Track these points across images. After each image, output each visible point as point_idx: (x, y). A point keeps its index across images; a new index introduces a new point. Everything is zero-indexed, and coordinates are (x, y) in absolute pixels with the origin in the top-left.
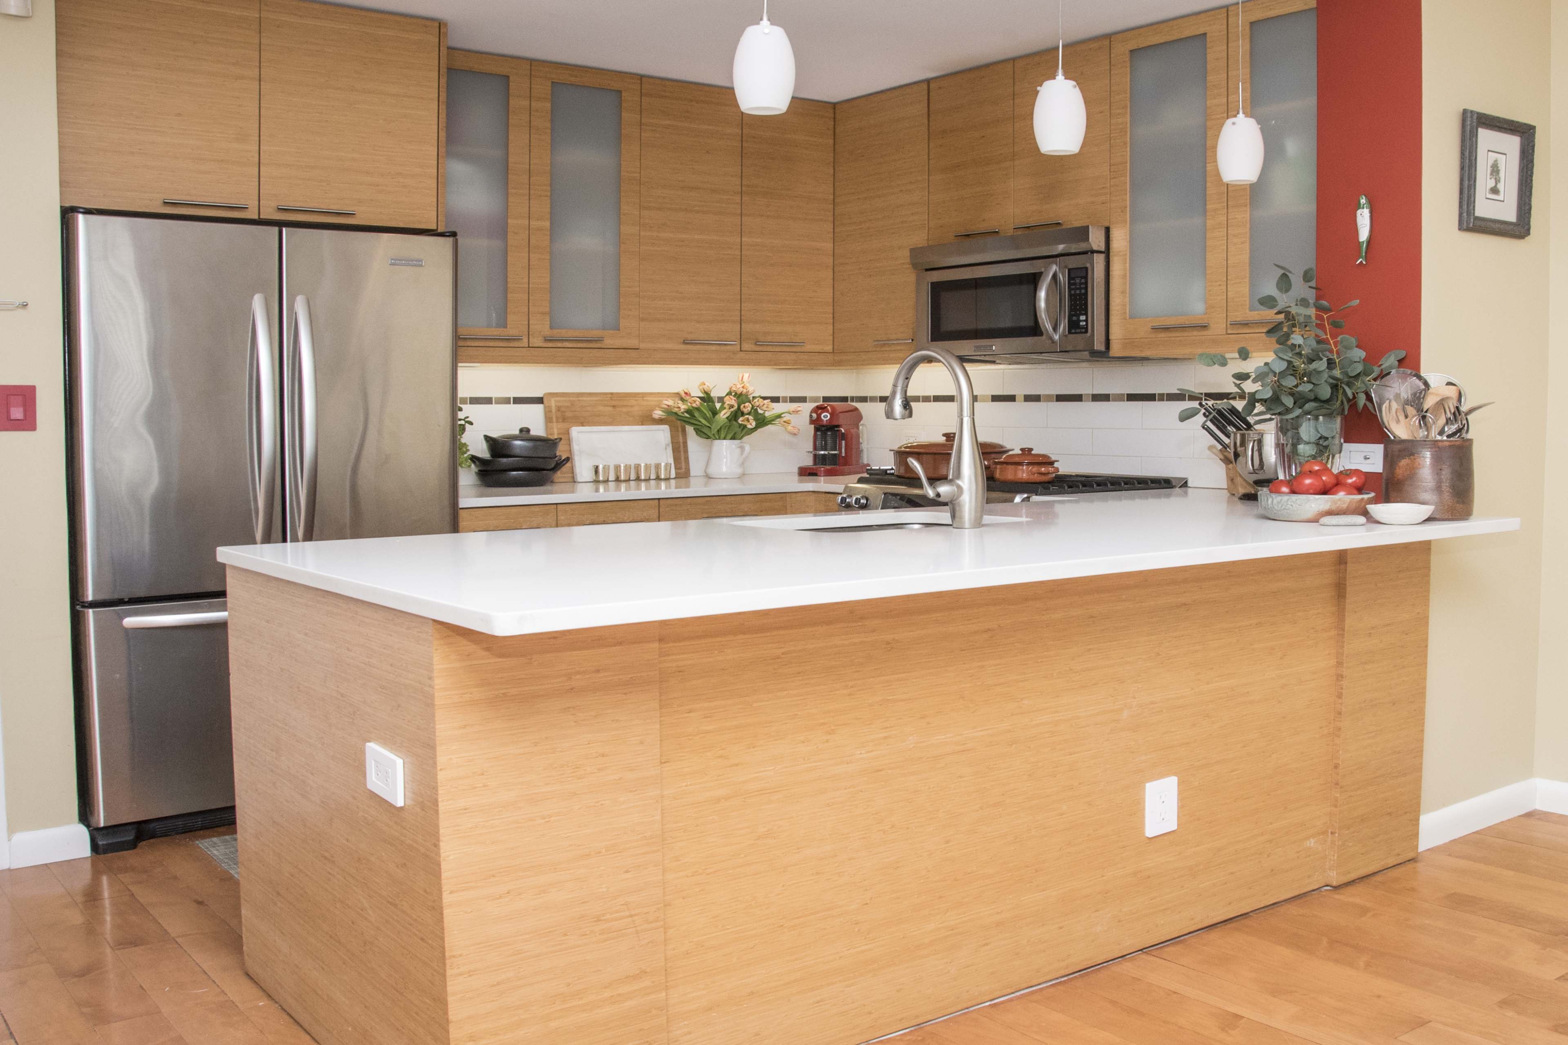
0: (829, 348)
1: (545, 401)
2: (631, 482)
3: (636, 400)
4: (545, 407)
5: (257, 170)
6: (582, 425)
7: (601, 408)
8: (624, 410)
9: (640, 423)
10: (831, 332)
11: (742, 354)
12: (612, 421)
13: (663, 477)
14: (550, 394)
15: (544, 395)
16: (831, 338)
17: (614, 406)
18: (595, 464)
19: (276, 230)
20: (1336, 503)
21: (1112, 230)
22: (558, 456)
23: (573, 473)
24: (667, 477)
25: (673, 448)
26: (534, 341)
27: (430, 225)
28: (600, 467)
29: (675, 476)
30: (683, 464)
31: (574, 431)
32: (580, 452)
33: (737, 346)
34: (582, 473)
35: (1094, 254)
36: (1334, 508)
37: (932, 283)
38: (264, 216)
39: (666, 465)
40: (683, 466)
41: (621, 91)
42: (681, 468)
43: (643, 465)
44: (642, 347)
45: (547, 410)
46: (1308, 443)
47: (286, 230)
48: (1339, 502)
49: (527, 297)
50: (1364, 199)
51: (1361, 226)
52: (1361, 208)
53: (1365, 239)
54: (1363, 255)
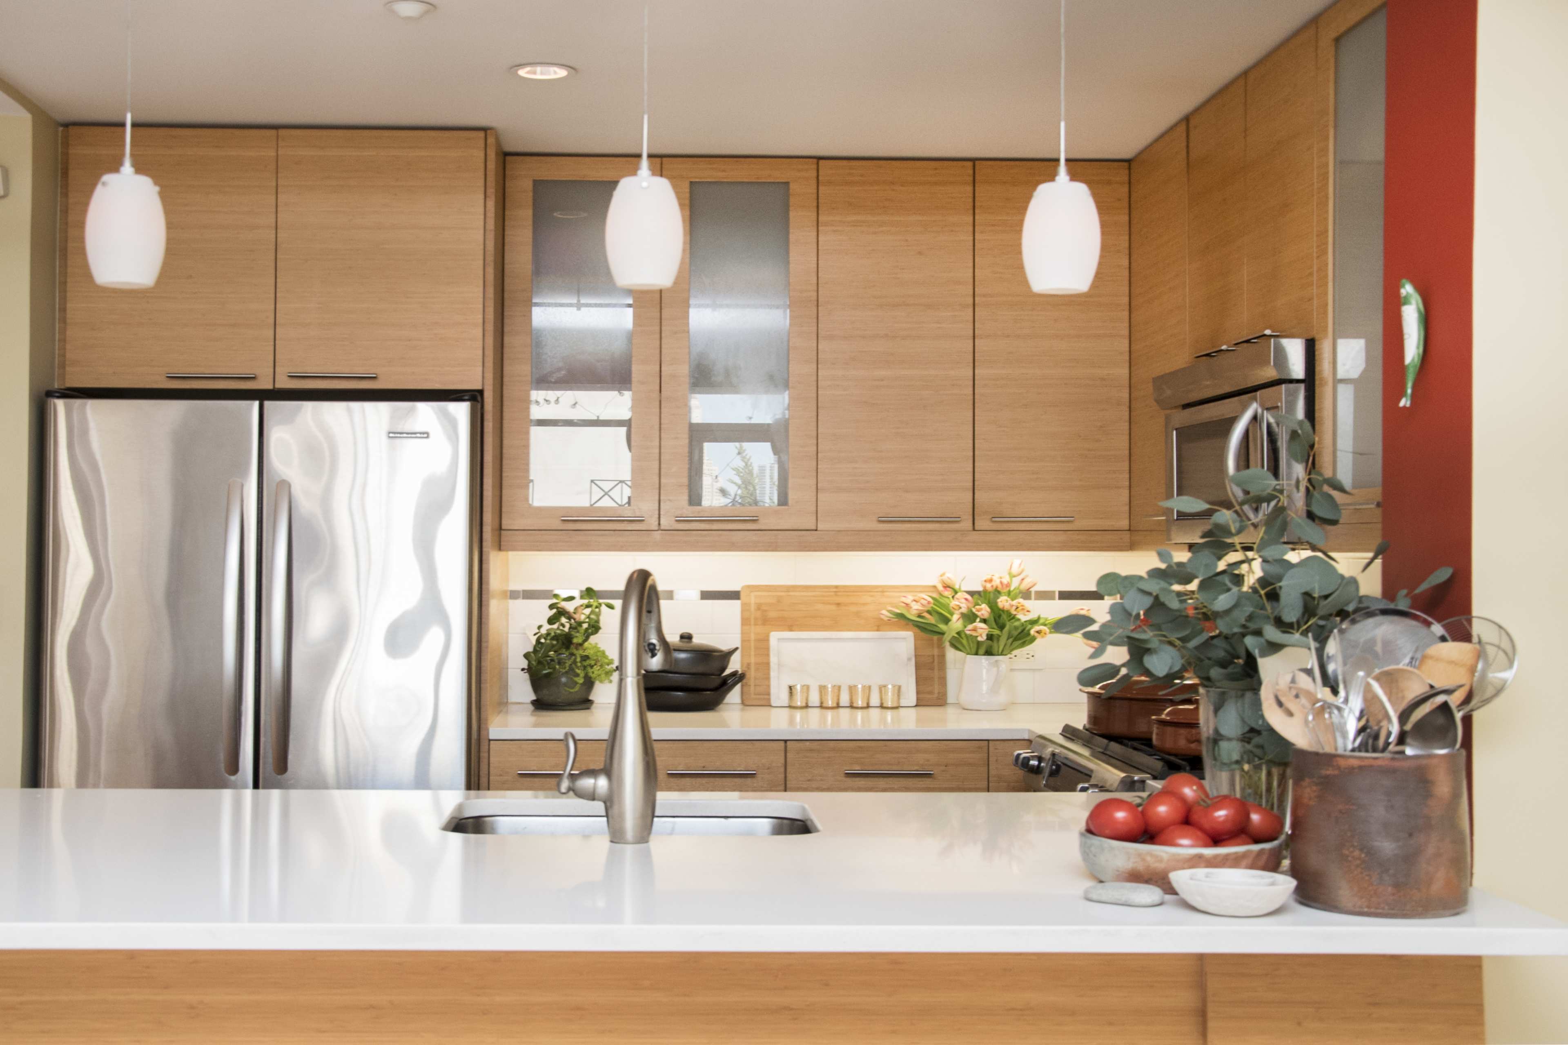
0: (1124, 523)
1: (742, 595)
2: (841, 710)
3: (872, 596)
4: (742, 605)
6: (790, 628)
7: (820, 607)
8: (853, 609)
9: (876, 628)
10: (1127, 500)
11: (975, 536)
12: (833, 624)
13: (889, 704)
14: (748, 587)
15: (743, 588)
16: (1127, 508)
17: (838, 604)
18: (791, 684)
19: (256, 404)
20: (1144, 860)
21: (1317, 343)
22: (728, 672)
23: (769, 694)
24: (895, 705)
25: (916, 663)
26: (665, 523)
27: (474, 384)
28: (798, 687)
29: (914, 704)
30: (936, 686)
31: (775, 637)
32: (780, 665)
33: (967, 524)
34: (779, 695)
35: (1283, 386)
36: (1140, 867)
37: (1176, 429)
38: (279, 385)
39: (900, 687)
40: (936, 689)
41: (787, 183)
42: (931, 693)
43: (860, 686)
44: (820, 527)
45: (745, 609)
46: (1229, 739)
47: (267, 403)
48: (1149, 858)
49: (657, 466)
50: (1407, 289)
51: (1406, 337)
52: (1405, 304)
53: (1413, 360)
54: (1409, 391)
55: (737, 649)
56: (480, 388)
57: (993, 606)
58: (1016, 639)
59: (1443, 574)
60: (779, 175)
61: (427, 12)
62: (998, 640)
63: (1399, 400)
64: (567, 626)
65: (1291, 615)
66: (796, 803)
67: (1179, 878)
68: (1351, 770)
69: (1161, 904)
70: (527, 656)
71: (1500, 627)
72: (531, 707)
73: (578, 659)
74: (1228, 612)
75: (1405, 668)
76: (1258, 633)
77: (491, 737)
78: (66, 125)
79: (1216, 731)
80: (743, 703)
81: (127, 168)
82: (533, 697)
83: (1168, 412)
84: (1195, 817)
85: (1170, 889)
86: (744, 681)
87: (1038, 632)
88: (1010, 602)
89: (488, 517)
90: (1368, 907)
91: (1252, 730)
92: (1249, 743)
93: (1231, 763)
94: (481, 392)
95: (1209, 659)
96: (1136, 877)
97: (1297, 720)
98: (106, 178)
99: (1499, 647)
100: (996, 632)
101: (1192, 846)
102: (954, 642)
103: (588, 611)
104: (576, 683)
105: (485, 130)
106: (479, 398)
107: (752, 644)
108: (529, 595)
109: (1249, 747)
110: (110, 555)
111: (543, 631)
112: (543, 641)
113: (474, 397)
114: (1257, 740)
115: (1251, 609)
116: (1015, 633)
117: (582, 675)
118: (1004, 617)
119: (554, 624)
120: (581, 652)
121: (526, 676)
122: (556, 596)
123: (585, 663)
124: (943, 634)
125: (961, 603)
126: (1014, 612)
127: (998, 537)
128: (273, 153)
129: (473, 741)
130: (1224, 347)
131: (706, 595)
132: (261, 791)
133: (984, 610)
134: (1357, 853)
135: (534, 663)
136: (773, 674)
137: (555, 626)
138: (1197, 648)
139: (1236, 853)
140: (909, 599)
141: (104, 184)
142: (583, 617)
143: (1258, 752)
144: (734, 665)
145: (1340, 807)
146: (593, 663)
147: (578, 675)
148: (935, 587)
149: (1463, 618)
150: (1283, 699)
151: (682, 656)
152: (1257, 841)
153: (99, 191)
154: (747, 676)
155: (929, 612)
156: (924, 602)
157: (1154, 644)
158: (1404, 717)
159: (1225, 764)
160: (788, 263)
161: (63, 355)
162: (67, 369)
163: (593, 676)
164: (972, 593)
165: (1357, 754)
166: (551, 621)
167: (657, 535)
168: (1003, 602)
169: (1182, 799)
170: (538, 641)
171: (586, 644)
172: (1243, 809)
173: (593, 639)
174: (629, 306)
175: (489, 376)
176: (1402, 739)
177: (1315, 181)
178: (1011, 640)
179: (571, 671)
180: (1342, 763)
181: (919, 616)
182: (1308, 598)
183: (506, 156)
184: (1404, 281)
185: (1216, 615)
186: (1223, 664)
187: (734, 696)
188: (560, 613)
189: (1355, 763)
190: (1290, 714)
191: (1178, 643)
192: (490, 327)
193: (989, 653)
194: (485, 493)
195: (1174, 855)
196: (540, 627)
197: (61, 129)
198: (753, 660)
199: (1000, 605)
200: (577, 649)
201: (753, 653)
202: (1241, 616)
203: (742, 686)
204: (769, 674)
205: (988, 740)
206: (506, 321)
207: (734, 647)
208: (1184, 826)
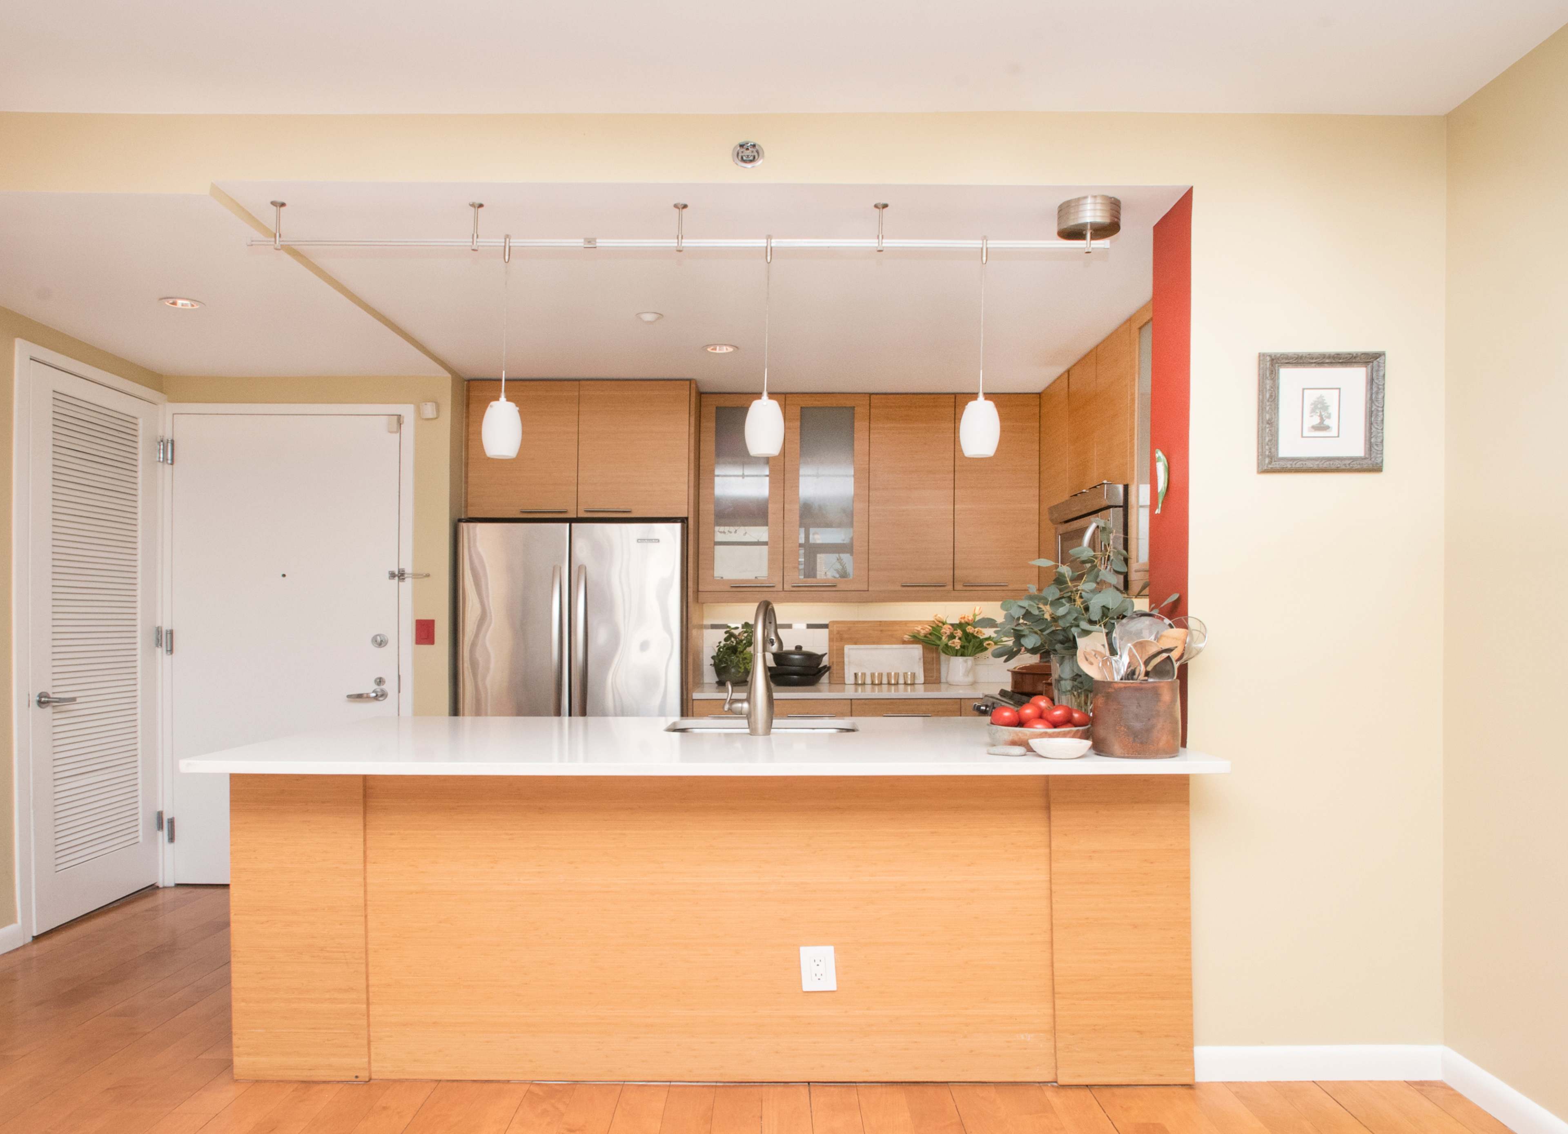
1: (830, 627)
2: (882, 685)
3: (900, 626)
4: (829, 631)
5: (576, 488)
6: (856, 643)
8: (890, 633)
9: (902, 643)
11: (955, 593)
12: (877, 641)
13: (909, 682)
14: (833, 622)
15: (830, 622)
16: (1037, 578)
17: (881, 631)
18: (856, 672)
19: (568, 525)
20: (1018, 735)
21: (1129, 486)
22: (821, 666)
23: (844, 678)
24: (912, 682)
25: (924, 660)
26: (786, 587)
27: (684, 514)
28: (860, 674)
29: (923, 682)
30: (935, 673)
31: (847, 648)
32: (849, 662)
33: (951, 587)
34: (849, 679)
35: (1111, 509)
36: (1016, 738)
37: (1061, 535)
38: (579, 516)
39: (914, 674)
40: (935, 674)
41: (854, 407)
42: (932, 677)
43: (893, 673)
44: (870, 589)
45: (830, 633)
46: (1065, 680)
47: (573, 525)
48: (1020, 734)
49: (782, 557)
50: (1159, 454)
51: (1158, 478)
52: (1158, 462)
53: (1162, 489)
54: (1160, 505)
55: (826, 654)
56: (686, 516)
57: (964, 631)
58: (977, 648)
59: (1175, 597)
60: (849, 403)
61: (658, 319)
62: (968, 648)
63: (1155, 511)
64: (735, 642)
65: (1096, 617)
66: (850, 721)
67: (1034, 743)
68: (1120, 689)
69: (1025, 755)
70: (713, 657)
71: (1200, 621)
72: (716, 685)
73: (741, 660)
74: (1064, 616)
75: (1153, 640)
76: (1078, 626)
77: (694, 698)
78: (469, 381)
79: (1060, 676)
80: (830, 683)
81: (503, 398)
82: (717, 680)
83: (1056, 526)
84: (1045, 715)
85: (1030, 749)
86: (831, 671)
87: (989, 644)
88: (973, 629)
89: (691, 584)
90: (1128, 754)
91: (1077, 675)
92: (1075, 681)
93: (1067, 691)
94: (687, 518)
95: (1055, 640)
96: (1014, 743)
97: (1095, 667)
98: (493, 403)
99: (1200, 631)
100: (966, 644)
101: (1043, 728)
102: (944, 650)
103: (746, 635)
104: (740, 672)
105: (690, 380)
106: (686, 521)
107: (835, 652)
108: (714, 627)
109: (1076, 683)
110: (491, 605)
111: (722, 645)
112: (721, 650)
113: (684, 521)
114: (1079, 680)
115: (1076, 615)
116: (977, 645)
117: (743, 668)
118: (970, 636)
119: (727, 641)
120: (742, 656)
121: (713, 668)
122: (729, 627)
123: (745, 661)
124: (939, 645)
125: (946, 630)
126: (976, 635)
127: (967, 594)
128: (577, 394)
129: (685, 701)
130: (1084, 491)
131: (810, 626)
132: (573, 718)
133: (959, 633)
134: (1122, 728)
135: (717, 661)
136: (846, 667)
137: (728, 643)
138: (1048, 634)
139: (1064, 731)
140: (919, 628)
141: (491, 406)
142: (743, 638)
143: (1079, 685)
144: (825, 661)
145: (1114, 707)
146: (748, 661)
147: (740, 668)
148: (934, 621)
149: (1182, 618)
150: (1087, 656)
151: (797, 657)
152: (1076, 726)
153: (489, 409)
154: (832, 668)
155: (930, 634)
156: (927, 630)
157: (1026, 632)
158: (1146, 663)
159: (1064, 692)
160: (853, 450)
161: (466, 501)
162: (469, 508)
163: (749, 668)
164: (952, 625)
165: (1124, 681)
166: (726, 640)
167: (782, 594)
168: (970, 629)
169: (1039, 707)
170: (719, 650)
171: (745, 651)
172: (1069, 711)
173: (748, 649)
174: (767, 476)
175: (691, 509)
176: (1147, 674)
177: (1129, 402)
178: (974, 648)
179: (737, 666)
180: (1116, 686)
181: (925, 636)
182: (1104, 609)
183: (700, 394)
184: (1157, 450)
185: (1059, 618)
186: (1062, 642)
187: (825, 679)
188: (730, 635)
189: (1122, 685)
190: (1092, 664)
191: (1039, 632)
192: (692, 484)
193: (962, 655)
194: (689, 571)
195: (1033, 732)
196: (720, 643)
197: (466, 383)
198: (835, 660)
199: (968, 631)
200: (740, 654)
201: (835, 656)
202: (1070, 618)
203: (830, 673)
204: (844, 667)
205: (961, 699)
206: (701, 481)
207: (824, 653)
208: (1040, 720)
